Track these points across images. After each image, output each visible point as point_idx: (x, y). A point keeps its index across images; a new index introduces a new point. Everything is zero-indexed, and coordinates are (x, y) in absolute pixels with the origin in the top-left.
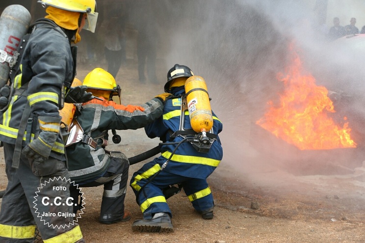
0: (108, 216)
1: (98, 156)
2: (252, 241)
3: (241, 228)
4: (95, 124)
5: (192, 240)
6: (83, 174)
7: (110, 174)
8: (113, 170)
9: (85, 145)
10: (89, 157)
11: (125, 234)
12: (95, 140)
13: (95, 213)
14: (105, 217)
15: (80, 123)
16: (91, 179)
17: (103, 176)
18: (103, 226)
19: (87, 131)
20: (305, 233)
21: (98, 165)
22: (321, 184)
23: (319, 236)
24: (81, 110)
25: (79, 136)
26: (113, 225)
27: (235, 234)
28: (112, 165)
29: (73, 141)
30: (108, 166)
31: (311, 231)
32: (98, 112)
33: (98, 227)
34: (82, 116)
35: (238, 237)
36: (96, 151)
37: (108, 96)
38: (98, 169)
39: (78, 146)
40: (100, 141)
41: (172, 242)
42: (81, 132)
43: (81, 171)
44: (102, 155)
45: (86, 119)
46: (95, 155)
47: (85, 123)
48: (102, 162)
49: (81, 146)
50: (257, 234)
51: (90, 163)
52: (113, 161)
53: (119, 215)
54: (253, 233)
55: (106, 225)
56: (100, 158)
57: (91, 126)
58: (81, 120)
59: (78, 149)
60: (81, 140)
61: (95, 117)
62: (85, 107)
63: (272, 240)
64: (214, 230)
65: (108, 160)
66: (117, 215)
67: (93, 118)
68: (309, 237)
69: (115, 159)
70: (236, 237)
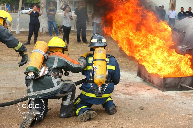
0: (64, 114)
1: (57, 82)
2: (141, 126)
3: (135, 120)
4: (55, 66)
5: (109, 126)
6: (49, 92)
7: (64, 92)
8: (66, 90)
9: (49, 76)
10: (52, 82)
11: (73, 123)
12: (55, 74)
13: (57, 112)
14: (62, 115)
15: (47, 65)
16: (53, 94)
17: (60, 93)
18: (62, 119)
19: (50, 69)
20: (169, 122)
21: (57, 87)
22: (176, 96)
23: (176, 124)
24: (47, 58)
25: (46, 71)
26: (67, 119)
27: (131, 123)
28: (65, 87)
29: (42, 74)
30: (63, 87)
31: (172, 121)
32: (56, 59)
33: (59, 120)
34: (48, 61)
35: (133, 124)
36: (55, 79)
37: (62, 51)
38: (56, 89)
39: (45, 77)
40: (58, 74)
41: (98, 127)
42: (47, 70)
43: (48, 90)
44: (59, 81)
45: (50, 63)
46: (55, 81)
47: (49, 65)
48: (59, 85)
49: (47, 77)
50: (143, 123)
51: (53, 86)
52: (66, 85)
53: (70, 114)
54: (141, 122)
55: (63, 119)
56: (58, 83)
57: (53, 66)
58: (47, 63)
59: (45, 78)
60: (47, 74)
61: (55, 62)
62: (49, 57)
63: (151, 126)
64: (120, 121)
65: (62, 85)
66: (69, 114)
67: (54, 62)
68: (171, 124)
69: (67, 84)
70: (132, 124)
